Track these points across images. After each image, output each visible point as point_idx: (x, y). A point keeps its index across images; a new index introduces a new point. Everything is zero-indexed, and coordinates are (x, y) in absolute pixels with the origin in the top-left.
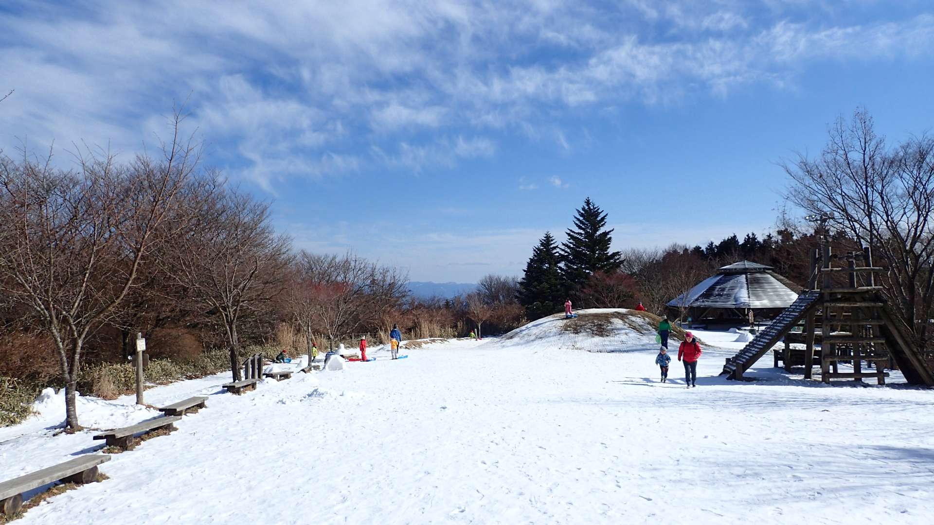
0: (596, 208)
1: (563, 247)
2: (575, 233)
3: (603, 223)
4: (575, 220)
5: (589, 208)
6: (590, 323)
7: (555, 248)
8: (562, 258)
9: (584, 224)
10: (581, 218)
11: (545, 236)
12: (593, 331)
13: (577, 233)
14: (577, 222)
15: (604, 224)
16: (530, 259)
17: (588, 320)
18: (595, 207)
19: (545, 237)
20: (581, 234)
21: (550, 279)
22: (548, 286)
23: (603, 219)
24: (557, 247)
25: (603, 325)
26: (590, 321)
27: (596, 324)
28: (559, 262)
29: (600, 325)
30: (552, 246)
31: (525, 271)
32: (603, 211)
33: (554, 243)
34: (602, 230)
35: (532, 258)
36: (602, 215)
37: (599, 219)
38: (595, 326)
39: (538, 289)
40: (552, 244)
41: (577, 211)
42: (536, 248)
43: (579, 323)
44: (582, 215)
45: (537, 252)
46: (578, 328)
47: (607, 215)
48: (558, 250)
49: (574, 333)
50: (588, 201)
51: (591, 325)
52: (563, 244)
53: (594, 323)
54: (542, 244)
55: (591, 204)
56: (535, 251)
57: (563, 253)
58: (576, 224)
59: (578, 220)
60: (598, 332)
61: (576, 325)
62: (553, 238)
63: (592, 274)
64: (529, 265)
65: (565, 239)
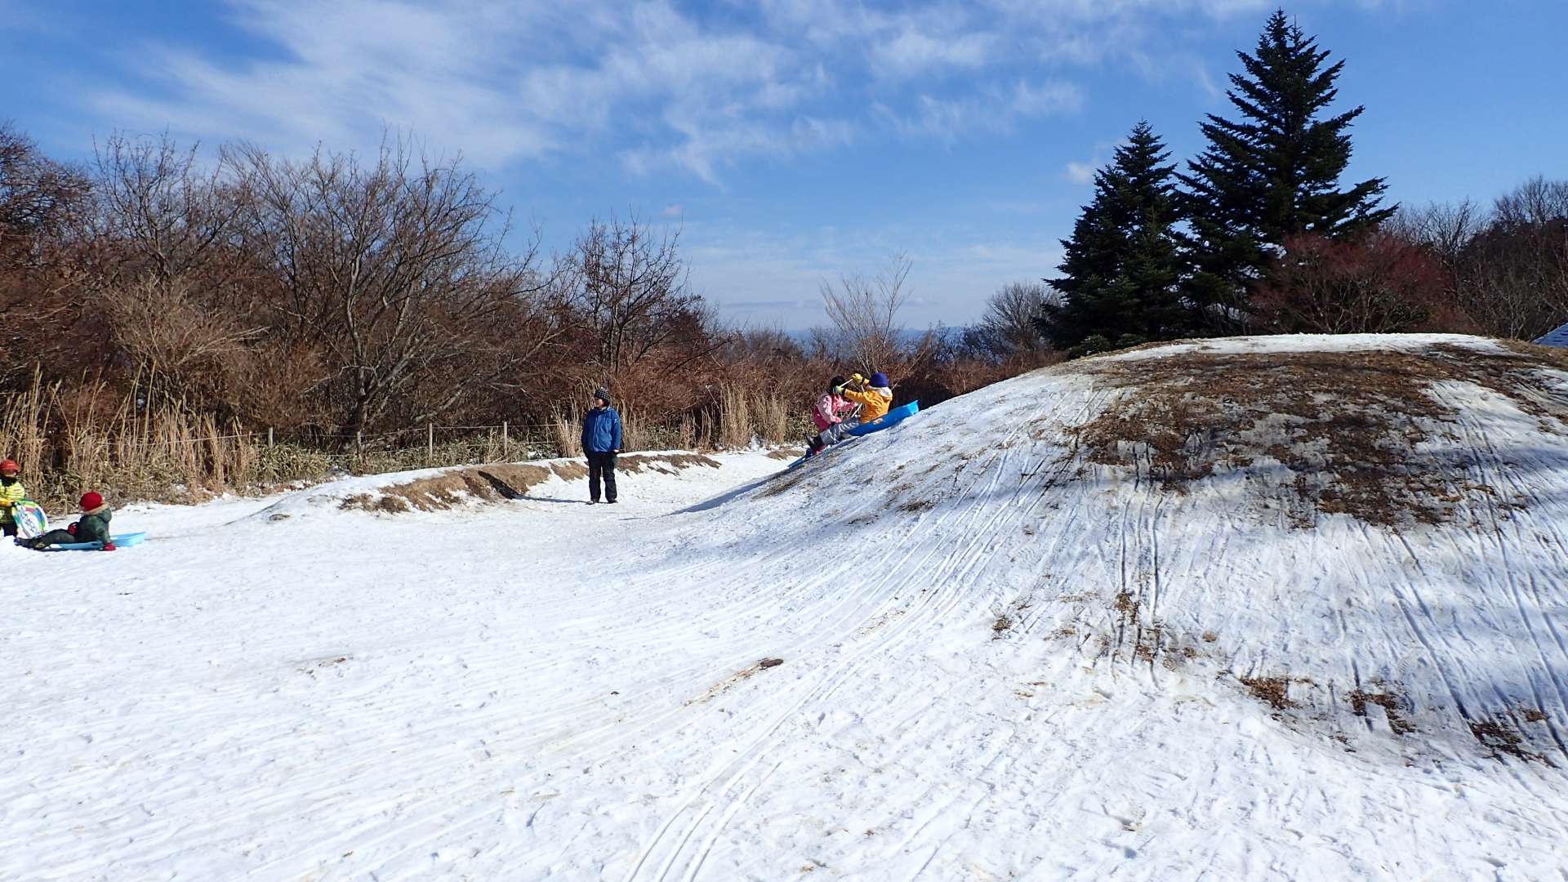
0: (1305, 44)
1: (1192, 174)
2: (1231, 126)
3: (1327, 92)
4: (1232, 87)
5: (1282, 44)
6: (1277, 408)
7: (1164, 173)
8: (1184, 206)
9: (1259, 95)
10: (1254, 79)
11: (1133, 135)
12: (1301, 465)
13: (1237, 128)
14: (1242, 95)
15: (1328, 97)
16: (1084, 209)
17: (1270, 390)
18: (1302, 40)
19: (1132, 140)
20: (1249, 130)
21: (1142, 263)
22: (1132, 286)
23: (1326, 79)
24: (1169, 170)
25: (1382, 425)
26: (1282, 398)
27: (1326, 417)
28: (1175, 218)
29: (1358, 422)
30: (1153, 168)
31: (1066, 244)
32: (1327, 53)
33: (1161, 159)
34: (1322, 115)
35: (1090, 206)
36: (1323, 67)
37: (1314, 77)
38: (1314, 429)
39: (1101, 297)
40: (1156, 160)
41: (1240, 60)
42: (1104, 175)
43: (1199, 405)
44: (1254, 67)
45: (1105, 188)
46: (1193, 440)
47: (1339, 65)
48: (1173, 180)
49: (1153, 477)
50: (1281, 22)
51: (1288, 426)
52: (1193, 166)
53: (1313, 412)
54: (1123, 160)
55: (1290, 31)
56: (1099, 183)
57: (1188, 190)
58: (1238, 102)
59: (1247, 86)
60: (1347, 478)
61: (1180, 418)
62: (1160, 142)
63: (1282, 252)
64: (1082, 228)
65: (1203, 146)
